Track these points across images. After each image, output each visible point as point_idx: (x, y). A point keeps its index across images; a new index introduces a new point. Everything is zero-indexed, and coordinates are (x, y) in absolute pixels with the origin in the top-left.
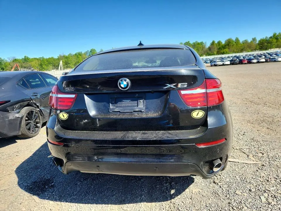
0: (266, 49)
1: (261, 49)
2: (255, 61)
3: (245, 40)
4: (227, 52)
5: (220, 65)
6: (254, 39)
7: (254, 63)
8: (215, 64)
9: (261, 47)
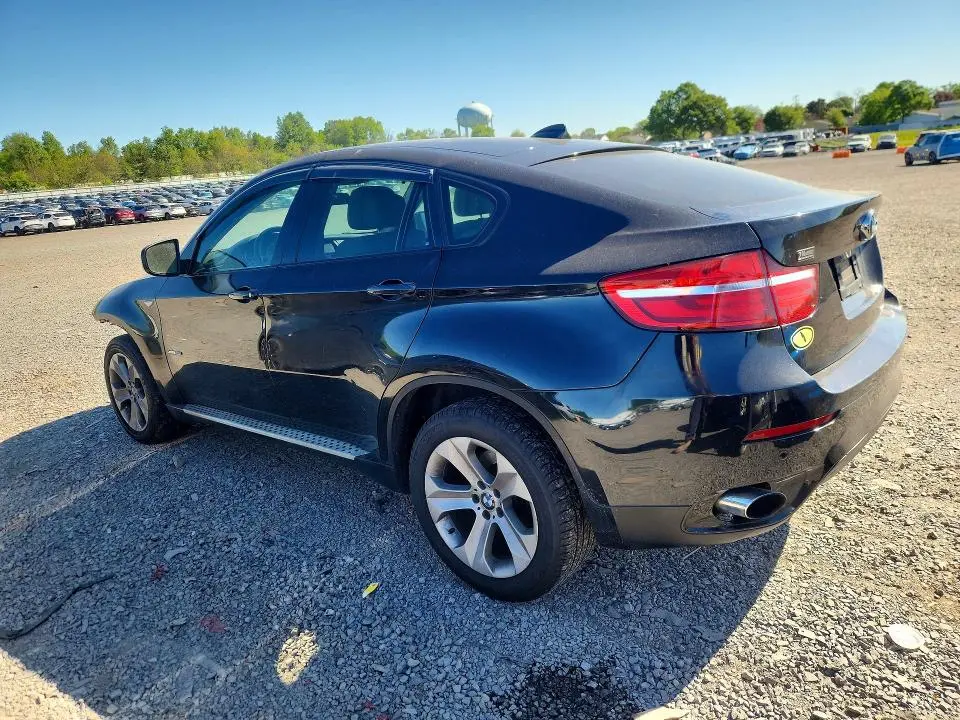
0: (157, 177)
1: (143, 174)
2: (157, 213)
3: (80, 145)
4: (25, 184)
5: (38, 232)
6: (108, 143)
7: (155, 220)
8: (16, 227)
9: (141, 169)
